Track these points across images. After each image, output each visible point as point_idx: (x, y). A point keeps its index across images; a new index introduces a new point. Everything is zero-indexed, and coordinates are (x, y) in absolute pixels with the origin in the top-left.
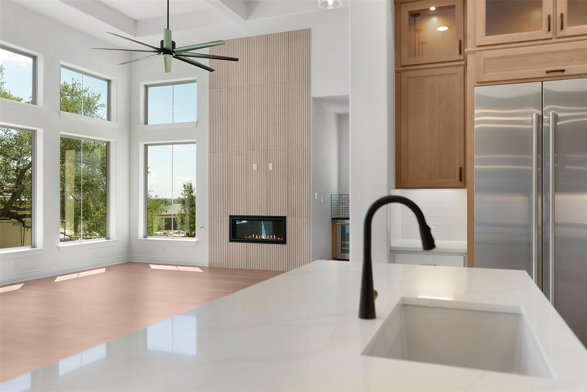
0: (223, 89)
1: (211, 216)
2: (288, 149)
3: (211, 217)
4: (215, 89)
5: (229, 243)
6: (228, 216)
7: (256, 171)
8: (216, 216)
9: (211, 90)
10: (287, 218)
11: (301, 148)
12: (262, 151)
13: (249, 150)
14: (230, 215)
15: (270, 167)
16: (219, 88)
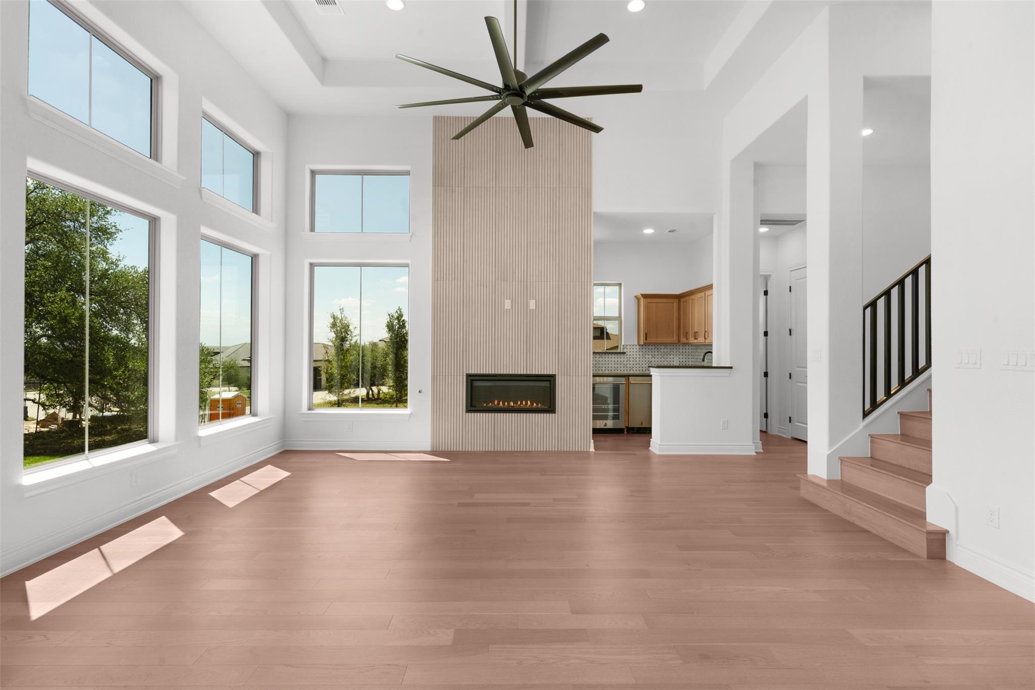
0: (457, 188)
1: (435, 374)
2: (559, 281)
3: (435, 377)
4: (442, 188)
5: (466, 416)
6: (465, 374)
7: (510, 309)
8: (444, 374)
9: (437, 188)
10: (557, 377)
11: (577, 280)
12: (518, 281)
13: (498, 280)
14: (467, 373)
15: (532, 305)
16: (450, 187)
